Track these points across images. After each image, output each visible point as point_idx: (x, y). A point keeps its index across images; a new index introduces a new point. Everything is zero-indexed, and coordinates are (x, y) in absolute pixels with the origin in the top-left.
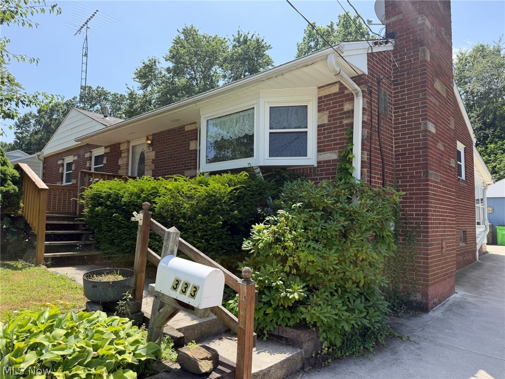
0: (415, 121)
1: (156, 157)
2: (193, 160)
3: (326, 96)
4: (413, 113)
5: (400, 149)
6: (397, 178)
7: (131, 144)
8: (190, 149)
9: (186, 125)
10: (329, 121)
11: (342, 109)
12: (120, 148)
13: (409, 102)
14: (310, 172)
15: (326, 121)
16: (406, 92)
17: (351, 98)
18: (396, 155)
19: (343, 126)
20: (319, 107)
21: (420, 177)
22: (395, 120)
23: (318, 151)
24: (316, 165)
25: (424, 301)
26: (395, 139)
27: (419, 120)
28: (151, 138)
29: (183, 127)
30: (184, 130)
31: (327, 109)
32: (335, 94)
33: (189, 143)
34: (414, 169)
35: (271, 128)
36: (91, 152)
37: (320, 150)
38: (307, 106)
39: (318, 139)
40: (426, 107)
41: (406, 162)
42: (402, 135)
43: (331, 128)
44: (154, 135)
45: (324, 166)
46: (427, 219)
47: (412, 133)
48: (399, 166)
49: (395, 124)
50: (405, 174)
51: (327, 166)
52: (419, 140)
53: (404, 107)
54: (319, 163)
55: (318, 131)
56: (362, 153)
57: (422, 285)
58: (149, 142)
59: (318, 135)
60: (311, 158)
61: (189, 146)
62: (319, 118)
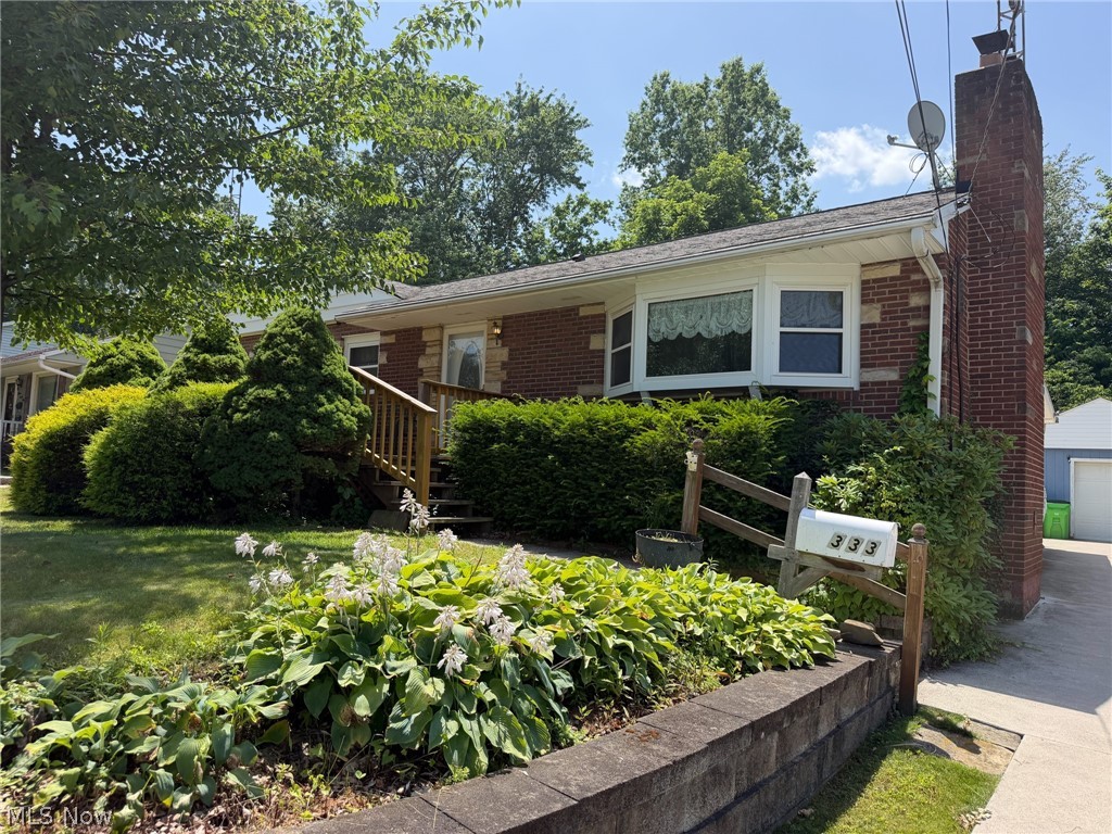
0: (1006, 325)
1: (510, 359)
2: (597, 367)
3: (875, 281)
4: (1002, 312)
5: (980, 367)
6: (974, 413)
7: (447, 332)
8: (591, 347)
9: (583, 306)
10: (883, 319)
11: (907, 304)
12: (421, 337)
13: (996, 294)
14: (848, 398)
15: (877, 319)
16: (991, 278)
17: (925, 287)
18: (972, 377)
19: (908, 329)
20: (863, 295)
21: (1014, 412)
22: (970, 321)
23: (862, 366)
24: (856, 388)
25: (1017, 603)
26: (971, 352)
27: (1012, 324)
28: (499, 323)
29: (575, 309)
30: (578, 314)
31: (879, 300)
32: (892, 278)
33: (589, 338)
34: (1003, 400)
35: (782, 326)
36: (343, 339)
37: (865, 363)
38: (842, 293)
39: (862, 346)
40: (1024, 304)
41: (989, 388)
42: (983, 345)
43: (886, 331)
44: (505, 318)
45: (873, 390)
46: (1024, 478)
47: (1000, 344)
48: (976, 394)
49: (970, 327)
50: (987, 407)
51: (879, 390)
52: (1012, 356)
53: (987, 302)
54: (862, 384)
55: (862, 333)
56: (943, 375)
57: (1013, 578)
58: (498, 331)
59: (862, 340)
60: (848, 377)
61: (588, 343)
62: (862, 314)
